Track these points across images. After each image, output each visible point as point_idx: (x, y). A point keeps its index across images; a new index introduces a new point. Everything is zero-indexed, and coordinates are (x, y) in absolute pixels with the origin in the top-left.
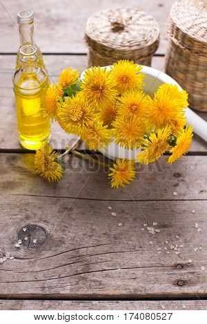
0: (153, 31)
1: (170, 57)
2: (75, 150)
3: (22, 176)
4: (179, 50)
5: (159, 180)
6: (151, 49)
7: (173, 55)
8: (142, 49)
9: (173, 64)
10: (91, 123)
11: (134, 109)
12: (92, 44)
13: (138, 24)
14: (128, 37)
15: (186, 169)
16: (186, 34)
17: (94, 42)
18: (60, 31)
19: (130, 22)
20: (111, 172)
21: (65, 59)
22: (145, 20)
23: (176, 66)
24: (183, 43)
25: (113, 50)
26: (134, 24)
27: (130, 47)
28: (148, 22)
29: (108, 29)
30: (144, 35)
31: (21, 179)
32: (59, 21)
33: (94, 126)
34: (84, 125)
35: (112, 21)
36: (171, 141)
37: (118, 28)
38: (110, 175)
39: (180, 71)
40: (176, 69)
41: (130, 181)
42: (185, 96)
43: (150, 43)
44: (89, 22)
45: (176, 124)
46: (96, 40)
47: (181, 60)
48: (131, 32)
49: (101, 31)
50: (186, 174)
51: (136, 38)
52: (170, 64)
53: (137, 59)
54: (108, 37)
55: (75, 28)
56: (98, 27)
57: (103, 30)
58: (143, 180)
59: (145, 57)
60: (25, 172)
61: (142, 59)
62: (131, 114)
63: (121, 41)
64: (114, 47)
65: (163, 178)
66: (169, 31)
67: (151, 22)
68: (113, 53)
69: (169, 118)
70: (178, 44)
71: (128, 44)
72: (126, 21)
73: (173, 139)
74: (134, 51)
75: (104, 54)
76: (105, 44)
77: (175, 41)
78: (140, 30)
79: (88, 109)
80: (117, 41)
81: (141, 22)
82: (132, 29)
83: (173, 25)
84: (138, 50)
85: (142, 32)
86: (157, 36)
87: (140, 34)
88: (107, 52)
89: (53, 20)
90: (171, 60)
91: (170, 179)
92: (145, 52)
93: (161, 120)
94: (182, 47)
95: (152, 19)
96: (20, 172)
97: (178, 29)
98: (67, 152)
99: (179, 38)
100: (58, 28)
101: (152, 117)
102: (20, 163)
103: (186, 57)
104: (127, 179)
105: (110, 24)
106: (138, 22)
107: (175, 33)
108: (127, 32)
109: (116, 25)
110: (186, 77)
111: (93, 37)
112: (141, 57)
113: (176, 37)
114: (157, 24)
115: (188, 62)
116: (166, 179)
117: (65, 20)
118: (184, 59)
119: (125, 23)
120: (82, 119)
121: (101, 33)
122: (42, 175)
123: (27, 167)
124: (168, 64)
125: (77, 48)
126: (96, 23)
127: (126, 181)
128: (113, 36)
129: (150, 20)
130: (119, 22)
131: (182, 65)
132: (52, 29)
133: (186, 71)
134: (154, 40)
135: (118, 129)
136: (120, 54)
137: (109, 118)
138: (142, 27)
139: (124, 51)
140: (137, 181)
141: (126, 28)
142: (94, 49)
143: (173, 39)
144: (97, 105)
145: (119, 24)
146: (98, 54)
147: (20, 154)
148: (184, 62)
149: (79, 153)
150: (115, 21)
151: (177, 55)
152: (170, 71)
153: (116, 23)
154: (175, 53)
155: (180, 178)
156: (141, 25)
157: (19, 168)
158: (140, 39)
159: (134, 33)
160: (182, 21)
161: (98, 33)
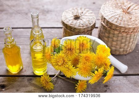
0: (93, 18)
1: (101, 30)
2: (59, 75)
3: (35, 88)
4: (105, 28)
5: (98, 89)
6: (92, 27)
7: (102, 29)
8: (88, 27)
9: (102, 33)
10: (67, 66)
11: (87, 59)
12: (65, 25)
13: (86, 16)
14: (82, 22)
15: (110, 83)
16: (109, 21)
17: (66, 25)
18: (49, 16)
19: (82, 14)
20: (77, 86)
21: (52, 30)
22: (89, 13)
23: (103, 35)
24: (107, 25)
25: (75, 28)
26: (84, 15)
27: (83, 27)
28: (90, 14)
29: (72, 18)
30: (89, 21)
31: (35, 90)
32: (48, 12)
33: (69, 67)
34: (64, 67)
35: (74, 14)
36: (104, 73)
37: (77, 18)
38: (76, 88)
39: (105, 37)
40: (104, 36)
41: (85, 90)
42: (109, 50)
43: (92, 25)
44: (63, 14)
45: (106, 65)
46: (67, 23)
47: (106, 32)
48: (83, 19)
49: (69, 19)
50: (110, 85)
51: (85, 22)
52: (101, 34)
53: (86, 32)
54: (72, 22)
55: (56, 15)
56: (68, 17)
57: (70, 19)
58: (91, 89)
59: (90, 31)
60: (36, 86)
61: (88, 32)
62: (86, 61)
63: (78, 24)
64: (76, 27)
65: (100, 88)
66: (100, 19)
67: (92, 14)
68: (75, 30)
69: (103, 62)
70: (105, 25)
71: (82, 26)
72: (80, 14)
73: (105, 72)
74: (84, 29)
75: (71, 30)
76: (71, 26)
77: (103, 23)
78: (87, 18)
79: (66, 59)
80: (77, 24)
81: (87, 14)
82: (83, 18)
83: (102, 16)
84: (86, 28)
85: (88, 19)
86: (95, 21)
87: (87, 20)
88: (72, 29)
89: (45, 11)
90: (101, 32)
91: (103, 88)
92: (90, 29)
93: (99, 63)
94: (107, 27)
95: (92, 13)
96: (34, 86)
97: (105, 19)
98: (55, 76)
99: (105, 22)
100: (48, 15)
101: (95, 62)
102: (33, 82)
103: (108, 31)
104: (83, 89)
105: (73, 16)
106: (86, 14)
107: (103, 20)
108: (81, 19)
109: (76, 17)
110: (108, 39)
111: (65, 22)
112: (88, 31)
113: (104, 22)
114: (94, 15)
115: (109, 33)
116: (101, 88)
117: (51, 11)
118: (107, 32)
119: (80, 16)
120: (63, 64)
121: (69, 20)
122: (44, 88)
123: (37, 84)
124: (100, 33)
125: (57, 25)
126: (67, 15)
127: (83, 90)
128: (75, 21)
129: (91, 13)
130: (77, 15)
131: (107, 35)
132: (45, 15)
133: (108, 37)
134: (94, 23)
135: (80, 68)
136: (78, 30)
137: (75, 63)
138: (88, 17)
139: (80, 29)
140: (88, 89)
141: (80, 18)
142: (66, 28)
143: (102, 22)
144: (70, 57)
145: (77, 16)
146: (68, 30)
147: (33, 78)
148: (108, 33)
149: (61, 77)
150: (76, 14)
151: (104, 30)
152: (101, 36)
153: (76, 16)
154: (103, 29)
155: (107, 88)
156: (87, 16)
157: (34, 84)
158: (87, 23)
159: (84, 20)
160: (107, 15)
161: (68, 21)
